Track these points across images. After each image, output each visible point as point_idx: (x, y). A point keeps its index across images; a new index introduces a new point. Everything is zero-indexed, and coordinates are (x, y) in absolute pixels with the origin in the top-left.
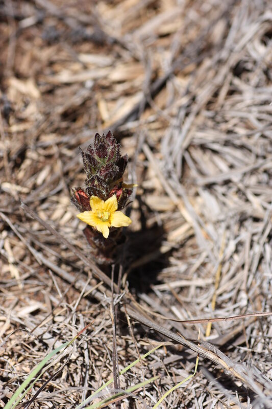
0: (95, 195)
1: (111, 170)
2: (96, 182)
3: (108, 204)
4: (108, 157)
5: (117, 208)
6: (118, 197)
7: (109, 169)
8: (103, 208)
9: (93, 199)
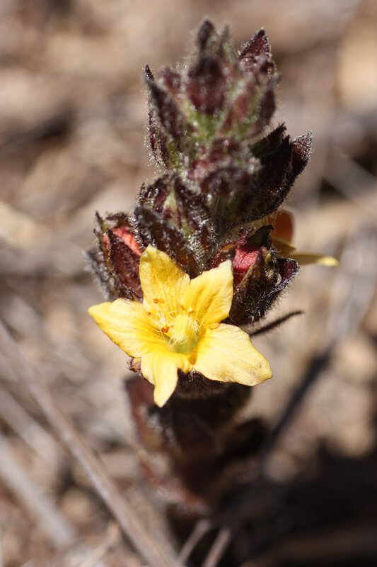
0: (161, 247)
1: (225, 163)
2: (170, 202)
3: (200, 292)
4: (223, 116)
5: (226, 310)
6: (237, 273)
7: (222, 159)
8: (183, 301)
9: (149, 260)
